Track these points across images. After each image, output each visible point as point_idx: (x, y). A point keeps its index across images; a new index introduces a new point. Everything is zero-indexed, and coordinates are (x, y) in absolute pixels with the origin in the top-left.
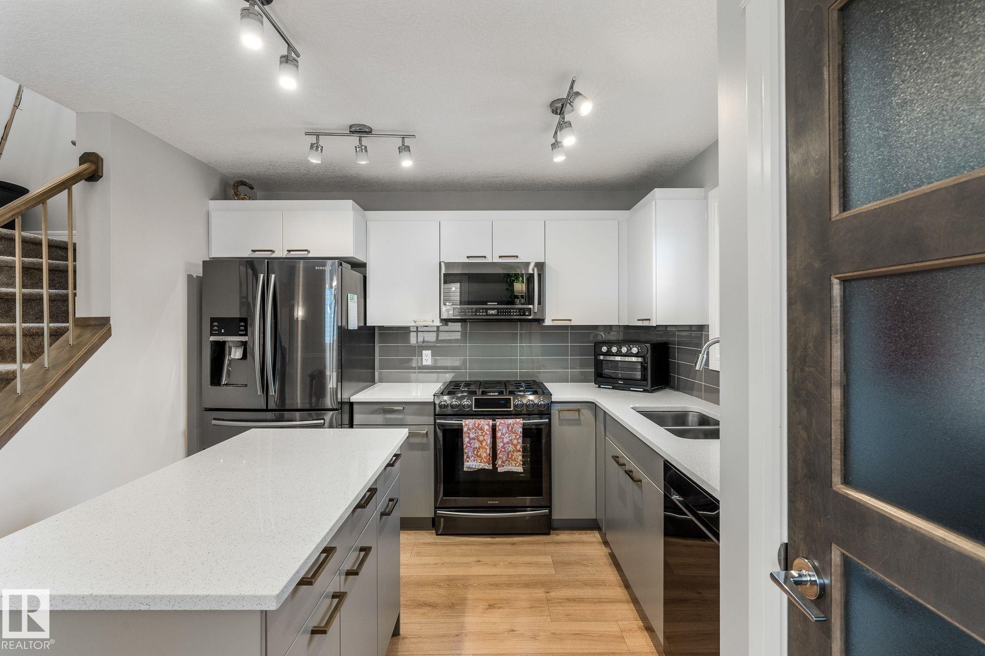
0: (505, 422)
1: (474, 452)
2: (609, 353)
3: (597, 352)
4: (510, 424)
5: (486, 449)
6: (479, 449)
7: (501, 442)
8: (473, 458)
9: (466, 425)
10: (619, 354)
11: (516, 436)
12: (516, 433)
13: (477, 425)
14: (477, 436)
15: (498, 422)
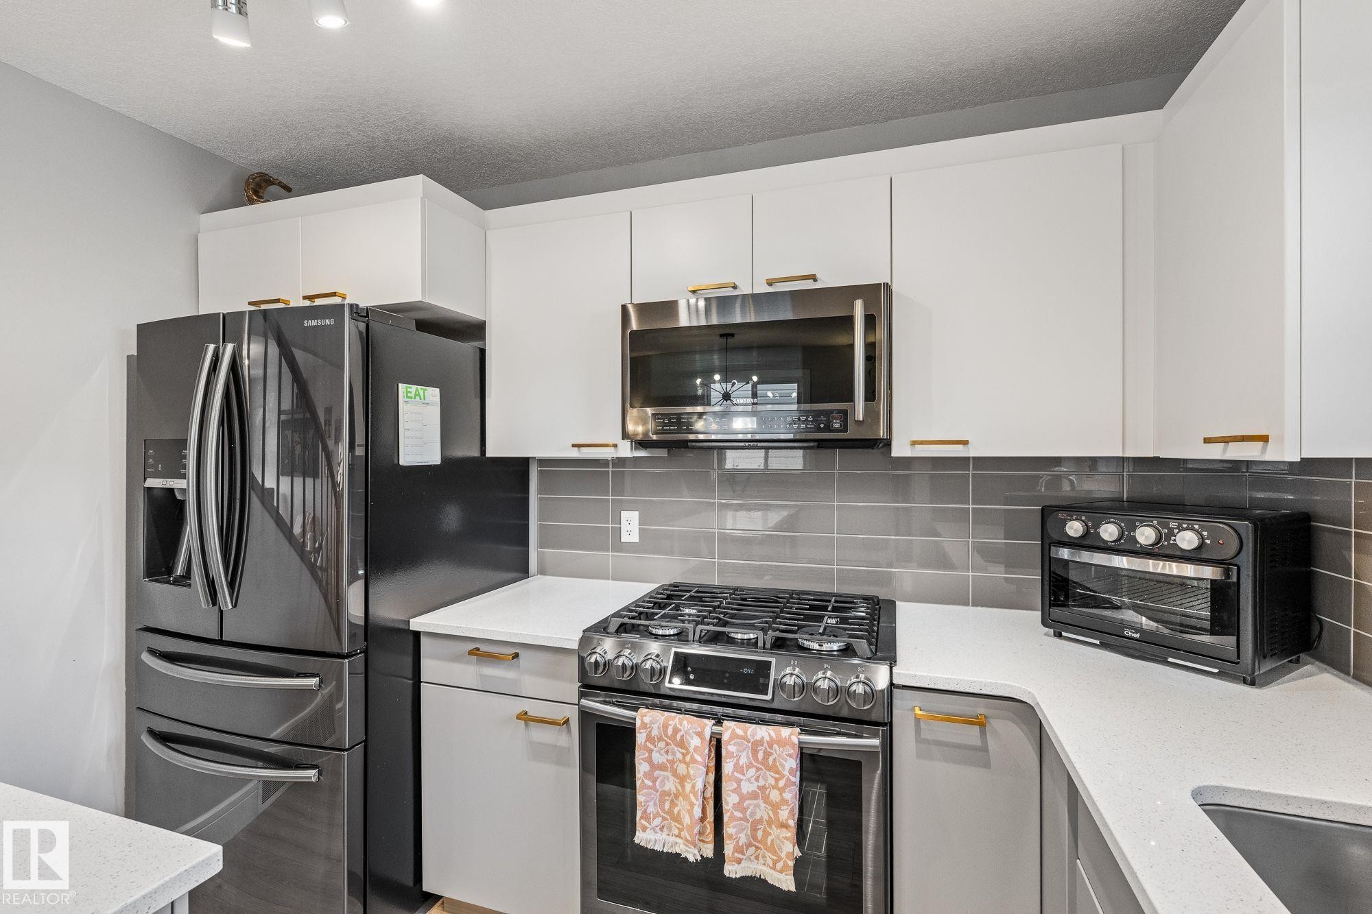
0: (746, 732)
1: (662, 803)
2: (1088, 542)
3: (1050, 538)
4: (761, 742)
5: (692, 805)
6: (676, 796)
7: (733, 791)
8: (658, 821)
9: (644, 725)
10: (1125, 547)
11: (777, 780)
12: (777, 772)
13: (670, 732)
14: (672, 762)
15: (730, 728)
